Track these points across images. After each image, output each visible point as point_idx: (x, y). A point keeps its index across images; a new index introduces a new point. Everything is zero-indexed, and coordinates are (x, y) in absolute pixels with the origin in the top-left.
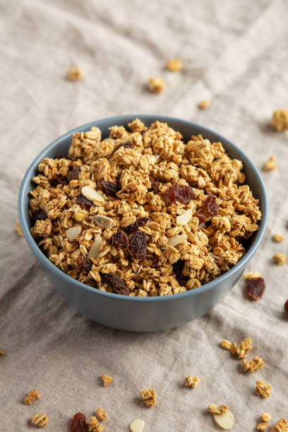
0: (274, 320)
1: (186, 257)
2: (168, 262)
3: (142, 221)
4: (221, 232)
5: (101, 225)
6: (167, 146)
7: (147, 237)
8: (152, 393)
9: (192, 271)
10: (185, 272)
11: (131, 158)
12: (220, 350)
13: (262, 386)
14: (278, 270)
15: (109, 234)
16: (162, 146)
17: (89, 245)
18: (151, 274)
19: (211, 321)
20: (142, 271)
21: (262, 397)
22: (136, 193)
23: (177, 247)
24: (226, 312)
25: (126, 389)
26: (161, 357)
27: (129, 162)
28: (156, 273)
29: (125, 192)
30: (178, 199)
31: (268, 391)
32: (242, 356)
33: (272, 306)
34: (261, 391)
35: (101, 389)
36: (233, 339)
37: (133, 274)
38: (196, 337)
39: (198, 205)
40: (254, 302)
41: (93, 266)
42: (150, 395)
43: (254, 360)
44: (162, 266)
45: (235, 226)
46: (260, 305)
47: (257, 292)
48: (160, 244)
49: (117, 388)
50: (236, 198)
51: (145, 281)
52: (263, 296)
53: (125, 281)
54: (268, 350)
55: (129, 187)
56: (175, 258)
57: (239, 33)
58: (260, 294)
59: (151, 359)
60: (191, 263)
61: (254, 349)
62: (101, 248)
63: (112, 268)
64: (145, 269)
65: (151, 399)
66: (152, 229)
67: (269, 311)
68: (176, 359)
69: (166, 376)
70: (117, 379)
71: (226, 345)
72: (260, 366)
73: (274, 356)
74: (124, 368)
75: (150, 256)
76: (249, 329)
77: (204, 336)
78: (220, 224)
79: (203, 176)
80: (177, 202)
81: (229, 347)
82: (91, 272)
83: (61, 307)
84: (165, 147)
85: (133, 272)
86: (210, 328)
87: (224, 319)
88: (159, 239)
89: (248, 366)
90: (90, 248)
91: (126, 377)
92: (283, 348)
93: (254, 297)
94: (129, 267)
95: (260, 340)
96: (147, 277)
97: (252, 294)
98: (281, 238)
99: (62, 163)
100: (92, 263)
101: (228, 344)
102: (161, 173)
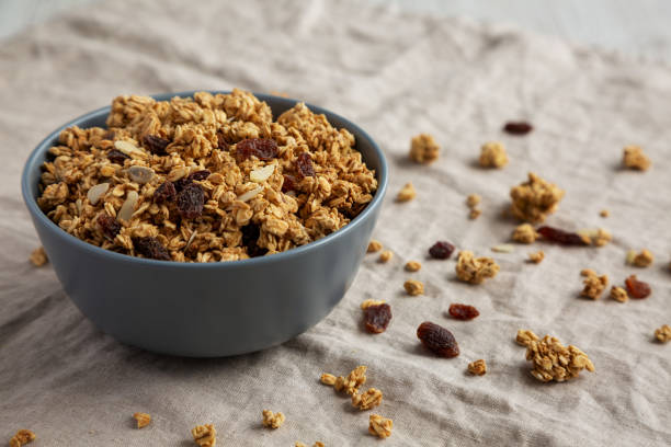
0: (402, 353)
1: (261, 215)
2: (234, 223)
3: (199, 175)
4: (317, 197)
5: (139, 179)
6: (245, 105)
7: (206, 194)
8: (209, 428)
9: (270, 237)
10: (261, 241)
11: (190, 112)
12: (320, 387)
13: (379, 421)
14: (411, 302)
15: (150, 190)
16: (238, 105)
17: (118, 205)
18: (210, 241)
19: (309, 354)
20: (195, 238)
21: (378, 437)
22: (193, 144)
23: (248, 202)
24: (332, 342)
25: (171, 430)
26: (229, 395)
27: (188, 117)
28: (216, 241)
29: (178, 144)
30: (255, 153)
31: (388, 428)
32: (351, 390)
33: (400, 339)
34: (376, 427)
35: (132, 432)
36: (339, 373)
37: (182, 243)
38: (285, 373)
39: (284, 166)
40: (375, 336)
41: (123, 229)
42: (206, 430)
43: (369, 393)
44: (225, 230)
45: (337, 191)
46: (383, 338)
47: (378, 321)
48: (224, 201)
49: (158, 430)
50: (341, 166)
51: (199, 255)
52: (388, 329)
53: (169, 251)
54: (391, 382)
55: (184, 138)
56: (245, 217)
57: (368, 73)
58: (384, 325)
59: (214, 397)
60: (268, 224)
61: (370, 382)
62: (136, 204)
63: (151, 230)
64: (199, 236)
65: (207, 435)
66: (213, 183)
67: (396, 344)
68: (251, 397)
69: (234, 416)
70: (158, 419)
71: (329, 379)
72: (377, 398)
73: (400, 390)
74: (170, 403)
75: (208, 217)
76: (364, 358)
77: (297, 371)
78: (314, 185)
79: (295, 136)
80: (253, 157)
81: (333, 382)
82: (118, 236)
83: (84, 341)
84: (242, 106)
85: (183, 240)
86: (307, 363)
87: (328, 349)
88: (223, 194)
89: (359, 398)
90: (120, 208)
91: (173, 415)
92: (412, 378)
93: (375, 326)
94: (177, 232)
95: (380, 371)
96: (204, 247)
97: (372, 322)
98: (416, 264)
99: (94, 132)
100: (121, 225)
101: (332, 378)
102: (234, 132)
